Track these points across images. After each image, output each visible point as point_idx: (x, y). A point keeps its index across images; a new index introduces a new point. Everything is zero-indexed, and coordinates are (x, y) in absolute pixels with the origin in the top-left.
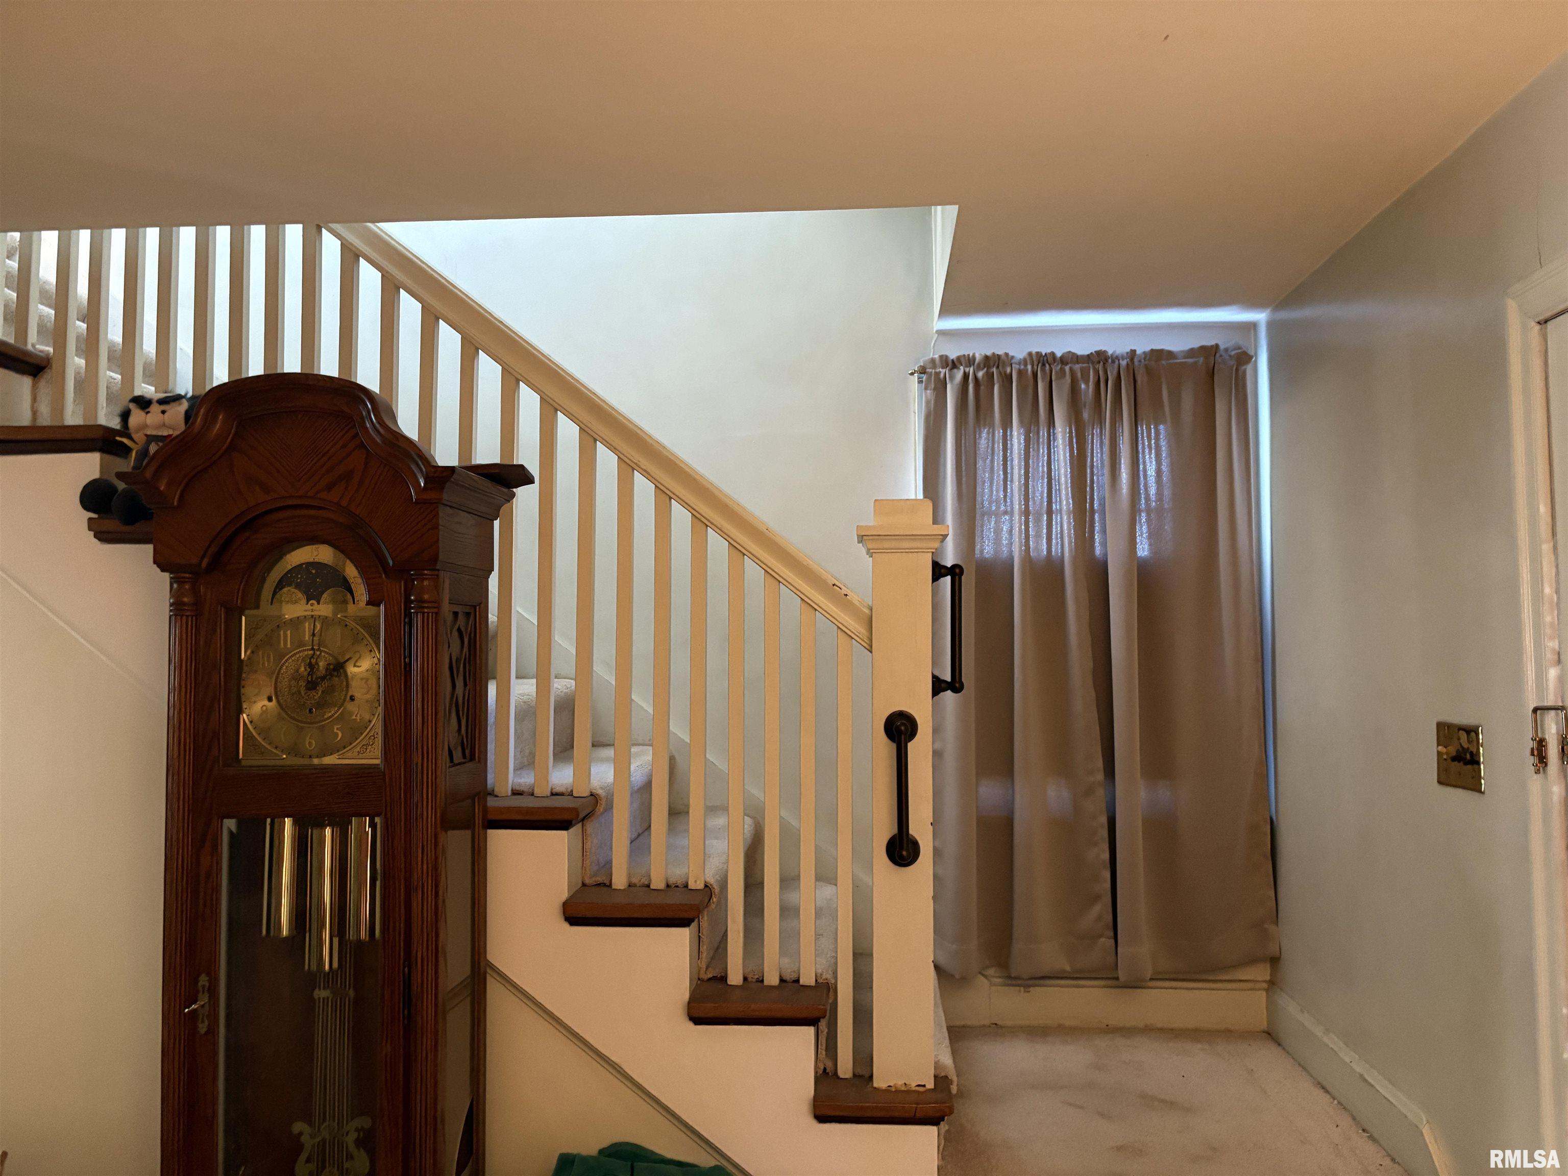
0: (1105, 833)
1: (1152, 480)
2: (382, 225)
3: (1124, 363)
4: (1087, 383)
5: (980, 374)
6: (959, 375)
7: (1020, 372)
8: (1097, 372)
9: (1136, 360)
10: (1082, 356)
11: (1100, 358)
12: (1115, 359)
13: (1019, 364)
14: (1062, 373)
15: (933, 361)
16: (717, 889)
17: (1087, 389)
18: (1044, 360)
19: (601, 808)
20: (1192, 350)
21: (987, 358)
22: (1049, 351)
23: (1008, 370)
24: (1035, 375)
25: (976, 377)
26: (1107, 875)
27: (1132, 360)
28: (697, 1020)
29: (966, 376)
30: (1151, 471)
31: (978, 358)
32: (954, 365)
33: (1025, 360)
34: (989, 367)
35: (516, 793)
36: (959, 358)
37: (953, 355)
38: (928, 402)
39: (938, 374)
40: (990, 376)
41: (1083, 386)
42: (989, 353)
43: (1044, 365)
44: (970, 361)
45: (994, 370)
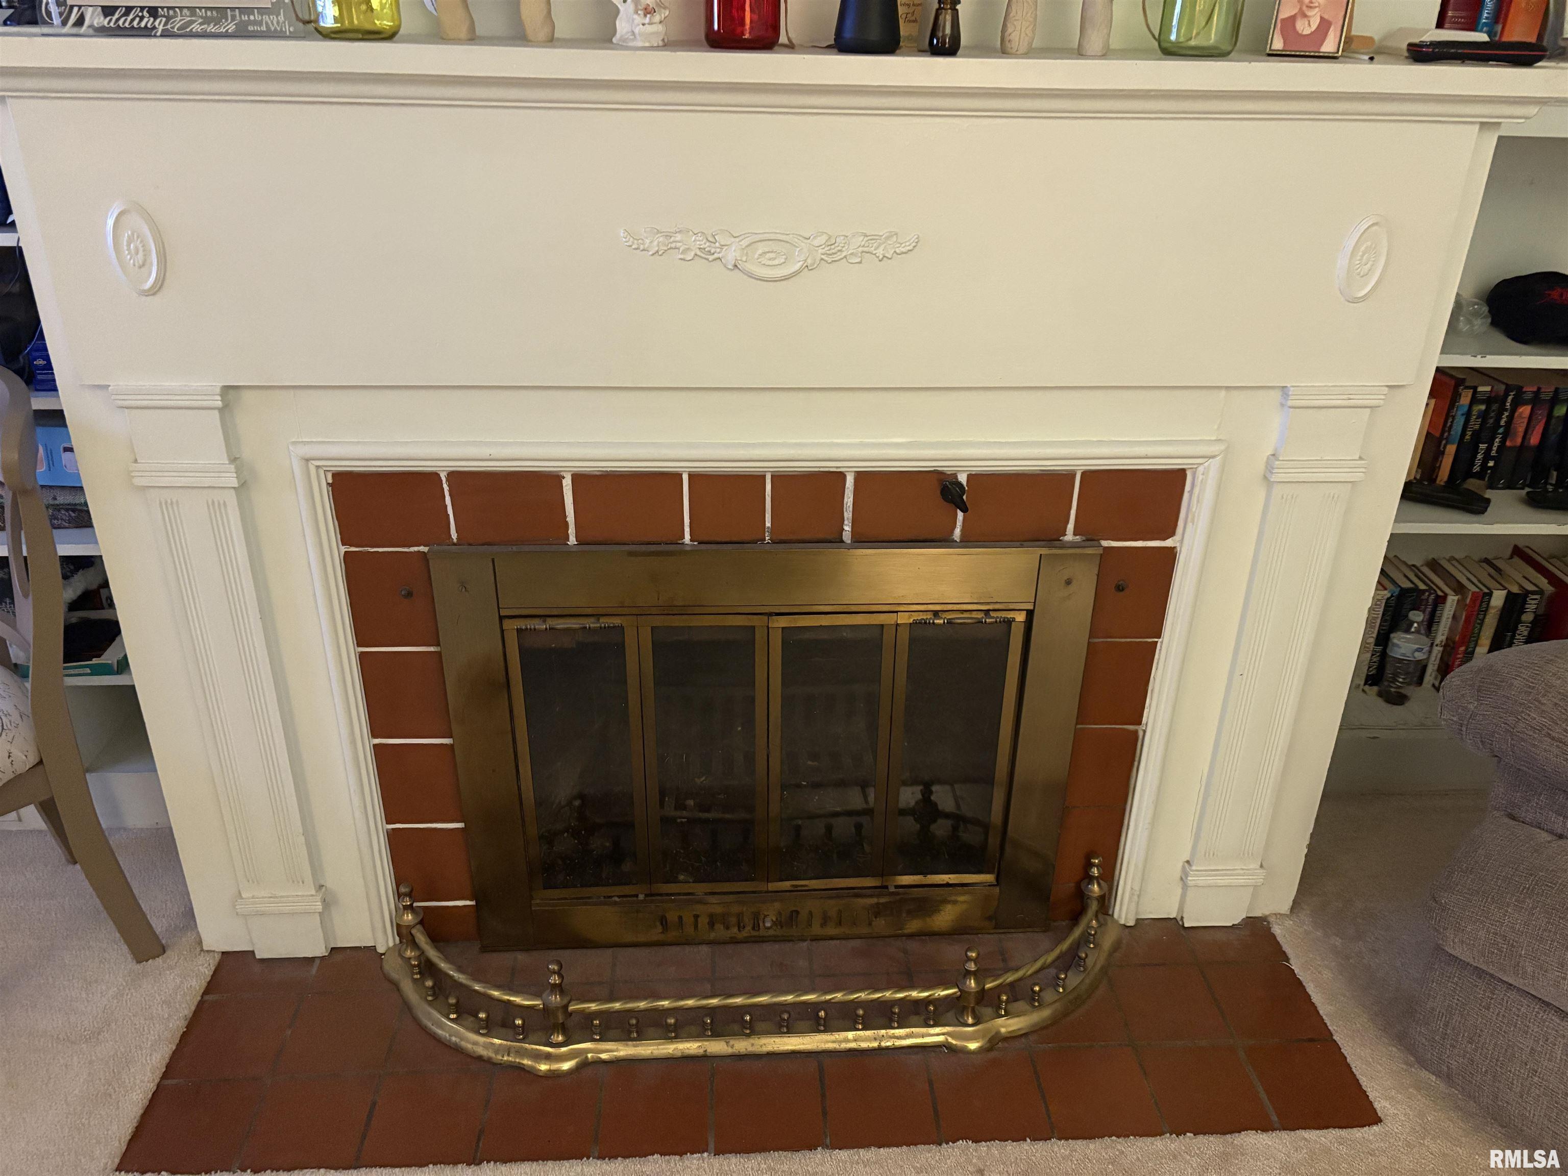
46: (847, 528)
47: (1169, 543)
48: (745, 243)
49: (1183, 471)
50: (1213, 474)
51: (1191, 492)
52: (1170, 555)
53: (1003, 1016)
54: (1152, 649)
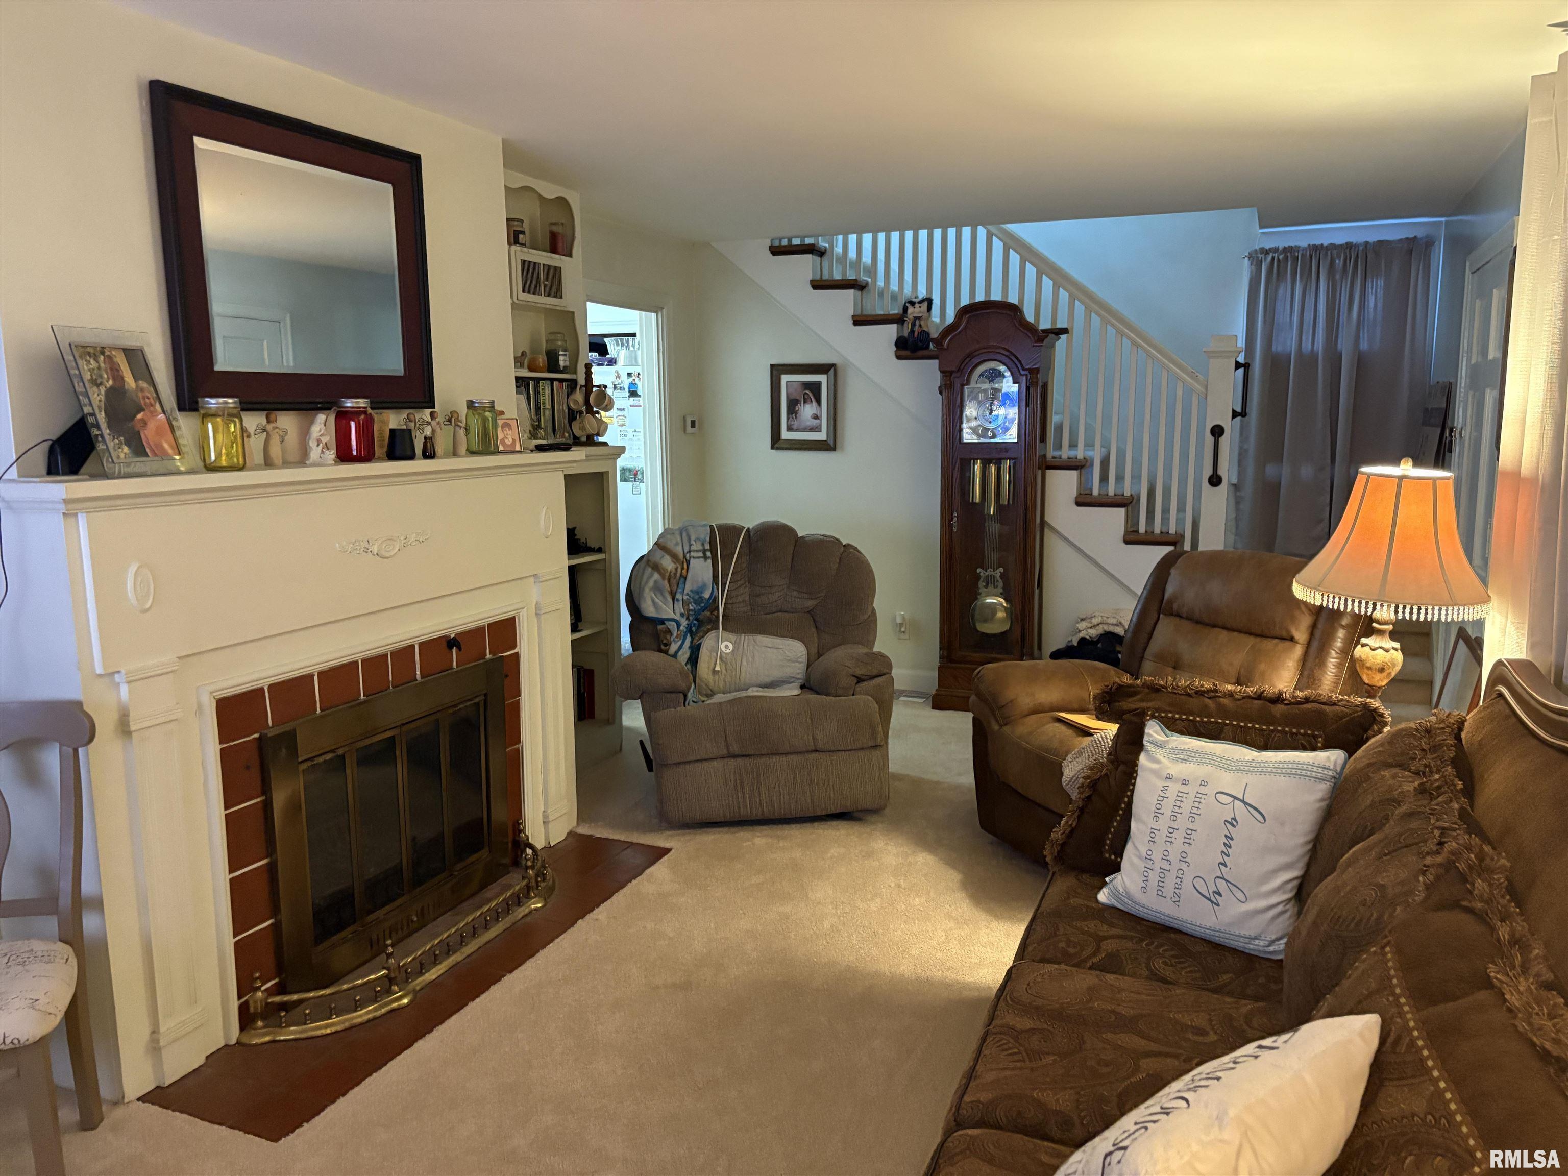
0: (1328, 489)
1: (1371, 310)
2: (1008, 225)
3: (1361, 248)
4: (1340, 260)
5: (1281, 257)
6: (1269, 258)
7: (1302, 255)
8: (1345, 254)
9: (1368, 246)
10: (1338, 246)
11: (1349, 246)
12: (1356, 246)
13: (1303, 250)
14: (1326, 254)
15: (1256, 250)
16: (1135, 497)
17: (1339, 263)
18: (1316, 248)
19: (1088, 464)
20: (1401, 240)
21: (1285, 248)
22: (1320, 243)
23: (1297, 254)
24: (1311, 256)
25: (1278, 259)
26: (1328, 509)
27: (1366, 247)
28: (1127, 542)
29: (1273, 258)
30: (1372, 304)
31: (1280, 248)
32: (1266, 252)
33: (1306, 248)
34: (1286, 253)
35: (1053, 458)
36: (1270, 249)
37: (1267, 247)
38: (1251, 272)
39: (1258, 257)
40: (1286, 258)
41: (1337, 261)
42: (1286, 246)
43: (1316, 251)
44: (1276, 250)
45: (1289, 254)
46: (418, 673)
47: (516, 650)
48: (380, 542)
49: (514, 617)
50: (525, 614)
51: (519, 626)
52: (517, 655)
53: (533, 898)
54: (518, 702)
